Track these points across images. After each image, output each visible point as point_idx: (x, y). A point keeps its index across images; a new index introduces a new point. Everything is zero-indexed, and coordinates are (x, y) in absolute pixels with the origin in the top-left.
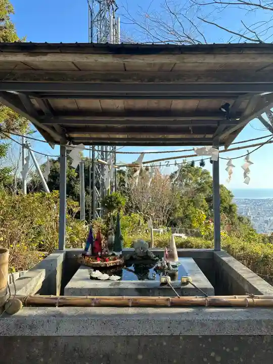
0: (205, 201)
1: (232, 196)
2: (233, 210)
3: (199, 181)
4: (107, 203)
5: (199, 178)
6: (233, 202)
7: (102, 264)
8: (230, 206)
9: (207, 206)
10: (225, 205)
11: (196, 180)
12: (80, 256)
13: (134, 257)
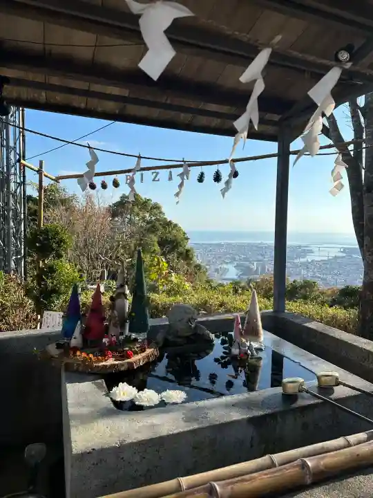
0: (156, 244)
1: (187, 239)
2: (191, 256)
3: (148, 218)
4: (40, 242)
5: (147, 215)
6: (189, 245)
7: (122, 365)
8: (188, 251)
9: (160, 250)
10: (181, 249)
11: (144, 218)
12: (52, 349)
13: (170, 338)
